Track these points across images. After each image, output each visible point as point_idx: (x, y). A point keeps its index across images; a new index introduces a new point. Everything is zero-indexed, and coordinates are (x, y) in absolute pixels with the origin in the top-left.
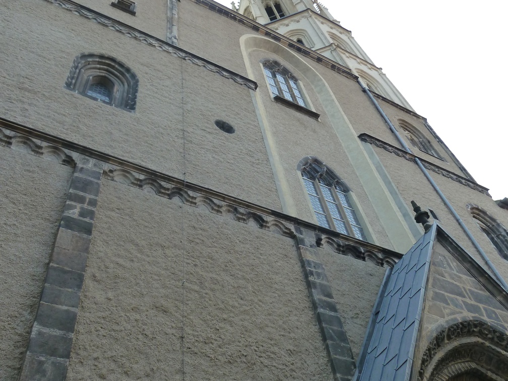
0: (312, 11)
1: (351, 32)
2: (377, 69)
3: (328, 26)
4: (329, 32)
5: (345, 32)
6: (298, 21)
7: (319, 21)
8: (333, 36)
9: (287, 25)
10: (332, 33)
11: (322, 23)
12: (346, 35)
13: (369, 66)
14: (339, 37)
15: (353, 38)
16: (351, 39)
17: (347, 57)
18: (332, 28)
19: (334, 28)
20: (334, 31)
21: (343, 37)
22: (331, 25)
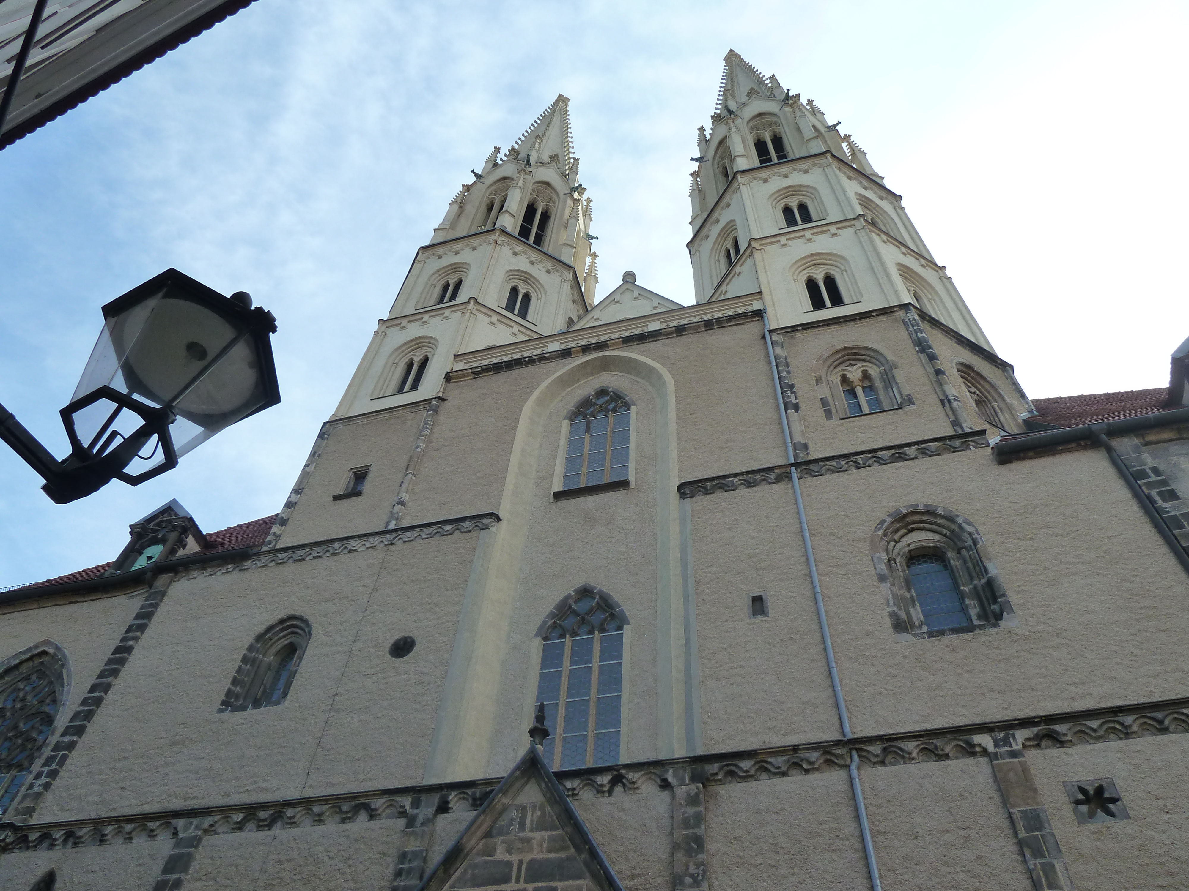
0: (833, 156)
1: (900, 197)
2: (937, 269)
3: (860, 183)
4: (860, 195)
5: (890, 197)
6: (806, 172)
7: (844, 173)
8: (865, 202)
9: (786, 176)
10: (865, 197)
11: (850, 178)
12: (892, 203)
13: (923, 262)
14: (878, 205)
15: (903, 209)
16: (900, 212)
17: (884, 241)
18: (865, 188)
19: (871, 189)
20: (869, 194)
21: (885, 205)
22: (865, 183)
